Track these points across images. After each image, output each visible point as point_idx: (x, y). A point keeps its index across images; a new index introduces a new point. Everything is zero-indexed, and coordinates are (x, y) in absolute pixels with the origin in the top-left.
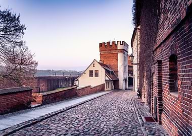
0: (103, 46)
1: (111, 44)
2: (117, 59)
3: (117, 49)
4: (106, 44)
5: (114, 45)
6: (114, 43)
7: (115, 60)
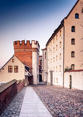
0: (18, 44)
1: (26, 43)
2: (31, 57)
3: (31, 48)
4: (21, 43)
5: (28, 44)
6: (28, 41)
7: (29, 58)
